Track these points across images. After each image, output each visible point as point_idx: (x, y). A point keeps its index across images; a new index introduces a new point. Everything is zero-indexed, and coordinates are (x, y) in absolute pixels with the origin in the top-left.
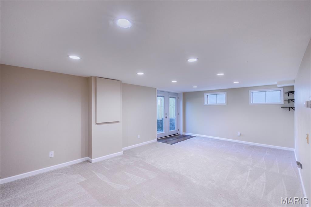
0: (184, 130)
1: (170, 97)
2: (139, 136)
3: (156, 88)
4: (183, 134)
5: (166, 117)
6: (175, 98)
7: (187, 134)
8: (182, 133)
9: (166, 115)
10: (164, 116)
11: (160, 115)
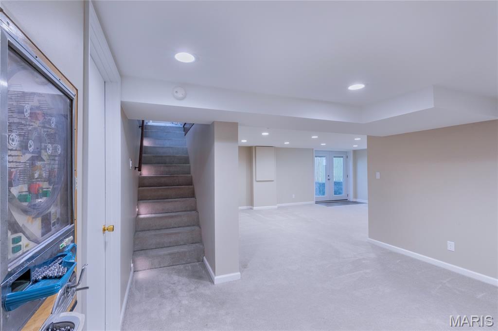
0: (356, 196)
1: (334, 157)
2: (294, 195)
3: (313, 149)
4: (354, 200)
5: (328, 180)
6: (342, 157)
7: (358, 200)
8: (351, 199)
9: (329, 177)
10: (326, 179)
11: (321, 177)
